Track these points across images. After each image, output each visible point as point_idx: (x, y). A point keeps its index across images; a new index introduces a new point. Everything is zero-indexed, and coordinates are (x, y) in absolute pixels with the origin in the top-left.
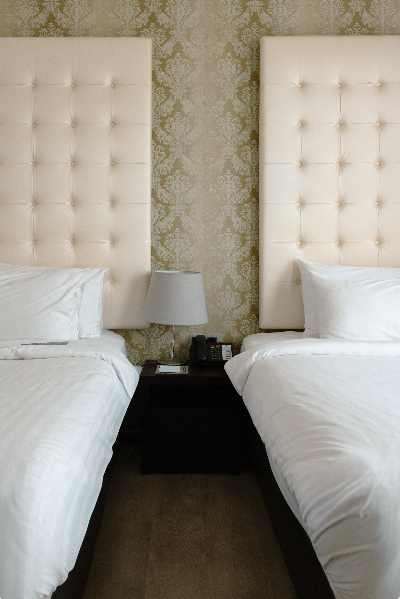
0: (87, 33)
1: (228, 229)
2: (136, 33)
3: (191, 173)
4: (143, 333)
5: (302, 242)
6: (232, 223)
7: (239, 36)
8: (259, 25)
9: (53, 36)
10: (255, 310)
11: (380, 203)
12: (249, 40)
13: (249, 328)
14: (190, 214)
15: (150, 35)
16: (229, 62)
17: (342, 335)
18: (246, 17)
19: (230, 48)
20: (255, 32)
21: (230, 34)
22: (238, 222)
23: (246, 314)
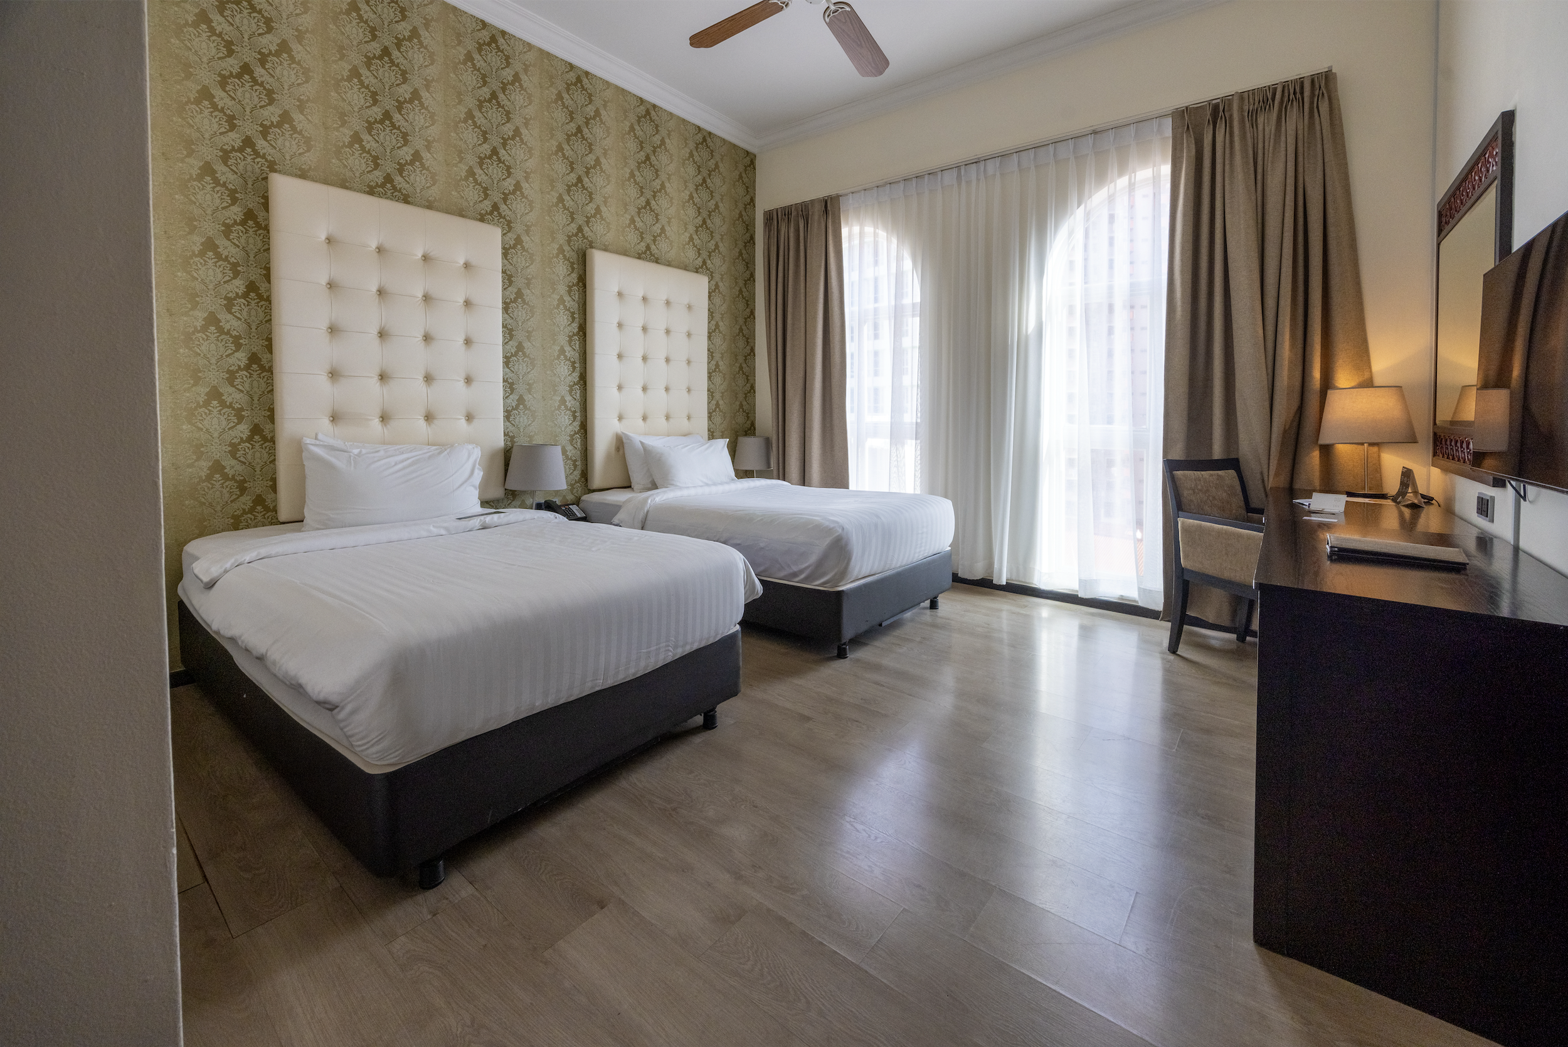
0: (430, 206)
1: (563, 407)
2: (479, 217)
3: (531, 356)
4: (492, 504)
5: (620, 418)
6: (566, 401)
7: (569, 242)
8: (583, 236)
9: (391, 199)
10: (585, 475)
11: (667, 389)
12: (576, 246)
13: (580, 490)
14: (532, 393)
15: (493, 222)
16: (561, 263)
17: (678, 484)
18: (573, 228)
19: (561, 250)
20: (580, 242)
21: (561, 239)
22: (570, 402)
23: (577, 479)
